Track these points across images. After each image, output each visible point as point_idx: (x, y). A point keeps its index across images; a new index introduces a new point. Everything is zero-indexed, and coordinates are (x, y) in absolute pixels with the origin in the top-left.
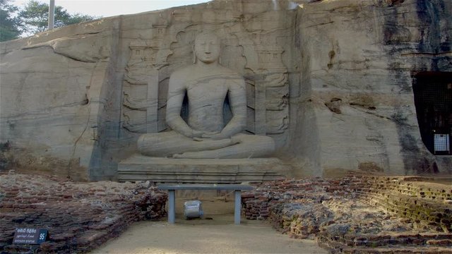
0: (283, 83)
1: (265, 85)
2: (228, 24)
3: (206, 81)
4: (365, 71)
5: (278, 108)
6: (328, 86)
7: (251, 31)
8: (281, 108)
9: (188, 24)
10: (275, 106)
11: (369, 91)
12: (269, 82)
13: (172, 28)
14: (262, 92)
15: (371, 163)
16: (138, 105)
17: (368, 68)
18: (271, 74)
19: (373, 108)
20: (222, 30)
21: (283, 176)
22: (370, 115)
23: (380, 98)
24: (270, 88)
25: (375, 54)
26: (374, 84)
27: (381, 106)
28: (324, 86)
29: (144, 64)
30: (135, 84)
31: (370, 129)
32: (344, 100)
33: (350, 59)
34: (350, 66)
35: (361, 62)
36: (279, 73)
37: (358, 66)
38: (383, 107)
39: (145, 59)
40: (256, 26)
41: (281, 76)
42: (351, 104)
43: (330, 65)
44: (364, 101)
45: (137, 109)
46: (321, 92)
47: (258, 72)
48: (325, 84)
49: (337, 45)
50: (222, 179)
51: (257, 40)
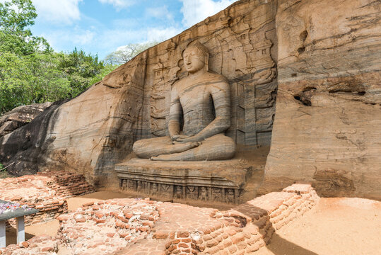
0: (270, 78)
1: (253, 84)
2: (218, 33)
3: (191, 88)
4: (351, 45)
5: (266, 105)
6: (298, 74)
7: (239, 34)
8: (270, 105)
9: (188, 42)
10: (264, 103)
11: (354, 71)
12: (257, 80)
13: (178, 48)
14: (251, 90)
15: (335, 171)
16: (160, 115)
17: (354, 40)
18: (260, 71)
19: (363, 93)
20: (214, 39)
21: (231, 181)
22: (357, 103)
23: (373, 78)
24: (259, 86)
25: (368, 19)
26: (364, 59)
27: (373, 88)
28: (294, 75)
29: (163, 82)
30: (158, 99)
31: (347, 123)
32: (319, 88)
33: (328, 35)
34: (329, 43)
35: (343, 35)
36: (267, 69)
37: (339, 41)
38: (376, 90)
39: (163, 78)
40: (243, 27)
41: (269, 72)
42: (331, 92)
43: (302, 50)
44: (349, 86)
45: (159, 118)
46: (288, 83)
47: (246, 72)
48: (294, 72)
49: (310, 22)
50: (175, 181)
51: (246, 41)
